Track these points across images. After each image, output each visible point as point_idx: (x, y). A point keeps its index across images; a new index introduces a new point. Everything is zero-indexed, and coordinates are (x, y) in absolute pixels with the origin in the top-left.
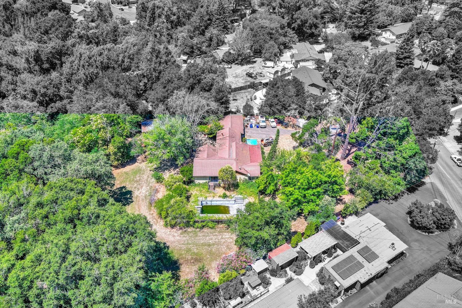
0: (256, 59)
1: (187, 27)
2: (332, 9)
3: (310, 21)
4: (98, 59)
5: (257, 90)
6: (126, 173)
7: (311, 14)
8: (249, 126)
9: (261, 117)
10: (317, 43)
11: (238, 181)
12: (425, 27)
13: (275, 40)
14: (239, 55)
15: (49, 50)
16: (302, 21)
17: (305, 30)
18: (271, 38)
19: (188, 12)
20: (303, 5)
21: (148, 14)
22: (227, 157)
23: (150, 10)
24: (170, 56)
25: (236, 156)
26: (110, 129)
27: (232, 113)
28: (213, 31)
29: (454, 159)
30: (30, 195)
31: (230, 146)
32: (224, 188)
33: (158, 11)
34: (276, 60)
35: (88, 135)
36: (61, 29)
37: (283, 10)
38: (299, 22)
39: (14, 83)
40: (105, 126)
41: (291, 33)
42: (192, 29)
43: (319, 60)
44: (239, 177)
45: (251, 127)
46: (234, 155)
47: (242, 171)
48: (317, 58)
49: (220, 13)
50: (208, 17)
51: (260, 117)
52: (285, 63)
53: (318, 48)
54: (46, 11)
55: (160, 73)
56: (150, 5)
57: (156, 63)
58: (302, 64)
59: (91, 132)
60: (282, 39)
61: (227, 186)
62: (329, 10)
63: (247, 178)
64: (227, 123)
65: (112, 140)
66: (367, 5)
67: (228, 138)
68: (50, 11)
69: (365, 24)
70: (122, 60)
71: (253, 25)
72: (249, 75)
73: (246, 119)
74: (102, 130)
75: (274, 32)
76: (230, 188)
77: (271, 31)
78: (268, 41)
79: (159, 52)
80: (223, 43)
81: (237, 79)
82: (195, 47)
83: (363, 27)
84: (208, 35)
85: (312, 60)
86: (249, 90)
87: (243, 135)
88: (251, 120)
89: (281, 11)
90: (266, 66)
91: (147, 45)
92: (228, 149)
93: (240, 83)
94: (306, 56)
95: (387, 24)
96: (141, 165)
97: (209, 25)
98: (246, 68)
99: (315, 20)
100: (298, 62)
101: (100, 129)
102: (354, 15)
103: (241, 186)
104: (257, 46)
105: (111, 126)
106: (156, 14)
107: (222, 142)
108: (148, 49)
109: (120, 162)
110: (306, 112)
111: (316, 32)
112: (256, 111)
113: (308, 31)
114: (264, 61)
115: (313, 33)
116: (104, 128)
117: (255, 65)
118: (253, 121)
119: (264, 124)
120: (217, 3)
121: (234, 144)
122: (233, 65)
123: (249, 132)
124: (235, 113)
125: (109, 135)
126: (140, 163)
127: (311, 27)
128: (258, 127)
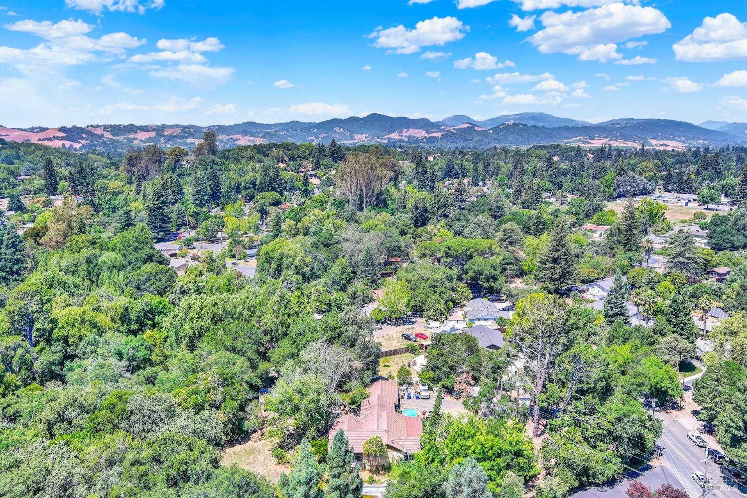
0: (416, 319)
1: (323, 280)
2: (517, 260)
3: (485, 272)
4: (211, 310)
5: (417, 354)
6: (236, 454)
7: (487, 264)
8: (406, 397)
9: (423, 385)
10: (500, 300)
11: (391, 462)
12: (644, 281)
13: (441, 293)
14: (392, 312)
15: (140, 307)
16: (475, 272)
17: (481, 283)
18: (435, 292)
19: (325, 263)
20: (476, 253)
21: (274, 266)
22: (376, 428)
23: (275, 260)
24: (303, 307)
25: (388, 427)
26: (222, 389)
27: (383, 378)
28: (358, 285)
29: (692, 437)
30: (125, 451)
31: (379, 417)
32: (371, 471)
33: (286, 262)
34: (443, 319)
35: (193, 397)
36: (158, 284)
37: (450, 260)
38: (471, 273)
39: (95, 344)
40: (216, 385)
41: (462, 287)
42: (330, 283)
43: (501, 318)
44: (391, 454)
45: (409, 398)
46: (385, 427)
47: (395, 445)
48: (498, 316)
49: (367, 264)
50: (350, 270)
51: (420, 385)
52: (455, 323)
53: (500, 306)
54: (139, 264)
55: (288, 327)
56: (276, 255)
57: (284, 315)
58: (477, 323)
59: (197, 393)
60: (450, 294)
61: (374, 468)
62: (513, 262)
63: (402, 456)
64: (375, 391)
65: (223, 405)
66: (560, 253)
67: (376, 407)
68: (144, 264)
69: (561, 277)
70: (241, 312)
71: (410, 276)
72: (406, 337)
73: (402, 388)
74: (212, 390)
75: (438, 284)
76: (379, 471)
77: (434, 284)
78: (431, 295)
79: (289, 301)
80: (371, 300)
81: (389, 342)
82: (333, 304)
83: (559, 279)
84: (350, 290)
85: (492, 319)
86: (406, 354)
87: (397, 407)
88: (409, 390)
89: (448, 261)
90: (429, 326)
91: (274, 293)
92: (376, 419)
93: (395, 345)
94: (483, 314)
95: (593, 278)
96: (256, 445)
97: (353, 278)
98: (403, 329)
99: (492, 270)
100: (472, 321)
101: (209, 390)
102: (544, 266)
103: (394, 468)
104: (416, 302)
105: (223, 386)
106: (284, 266)
107: (368, 412)
108: (275, 298)
109: (229, 437)
110: (483, 377)
111: (496, 286)
112: (415, 379)
113: (484, 284)
114: (426, 321)
115: (492, 287)
116: (214, 388)
117: (414, 325)
118: (412, 391)
119: (427, 394)
120: (364, 252)
121: (384, 414)
122: (384, 326)
123: (404, 403)
124: (387, 379)
125: (220, 398)
126: (255, 442)
127: (488, 281)
128: (418, 398)
